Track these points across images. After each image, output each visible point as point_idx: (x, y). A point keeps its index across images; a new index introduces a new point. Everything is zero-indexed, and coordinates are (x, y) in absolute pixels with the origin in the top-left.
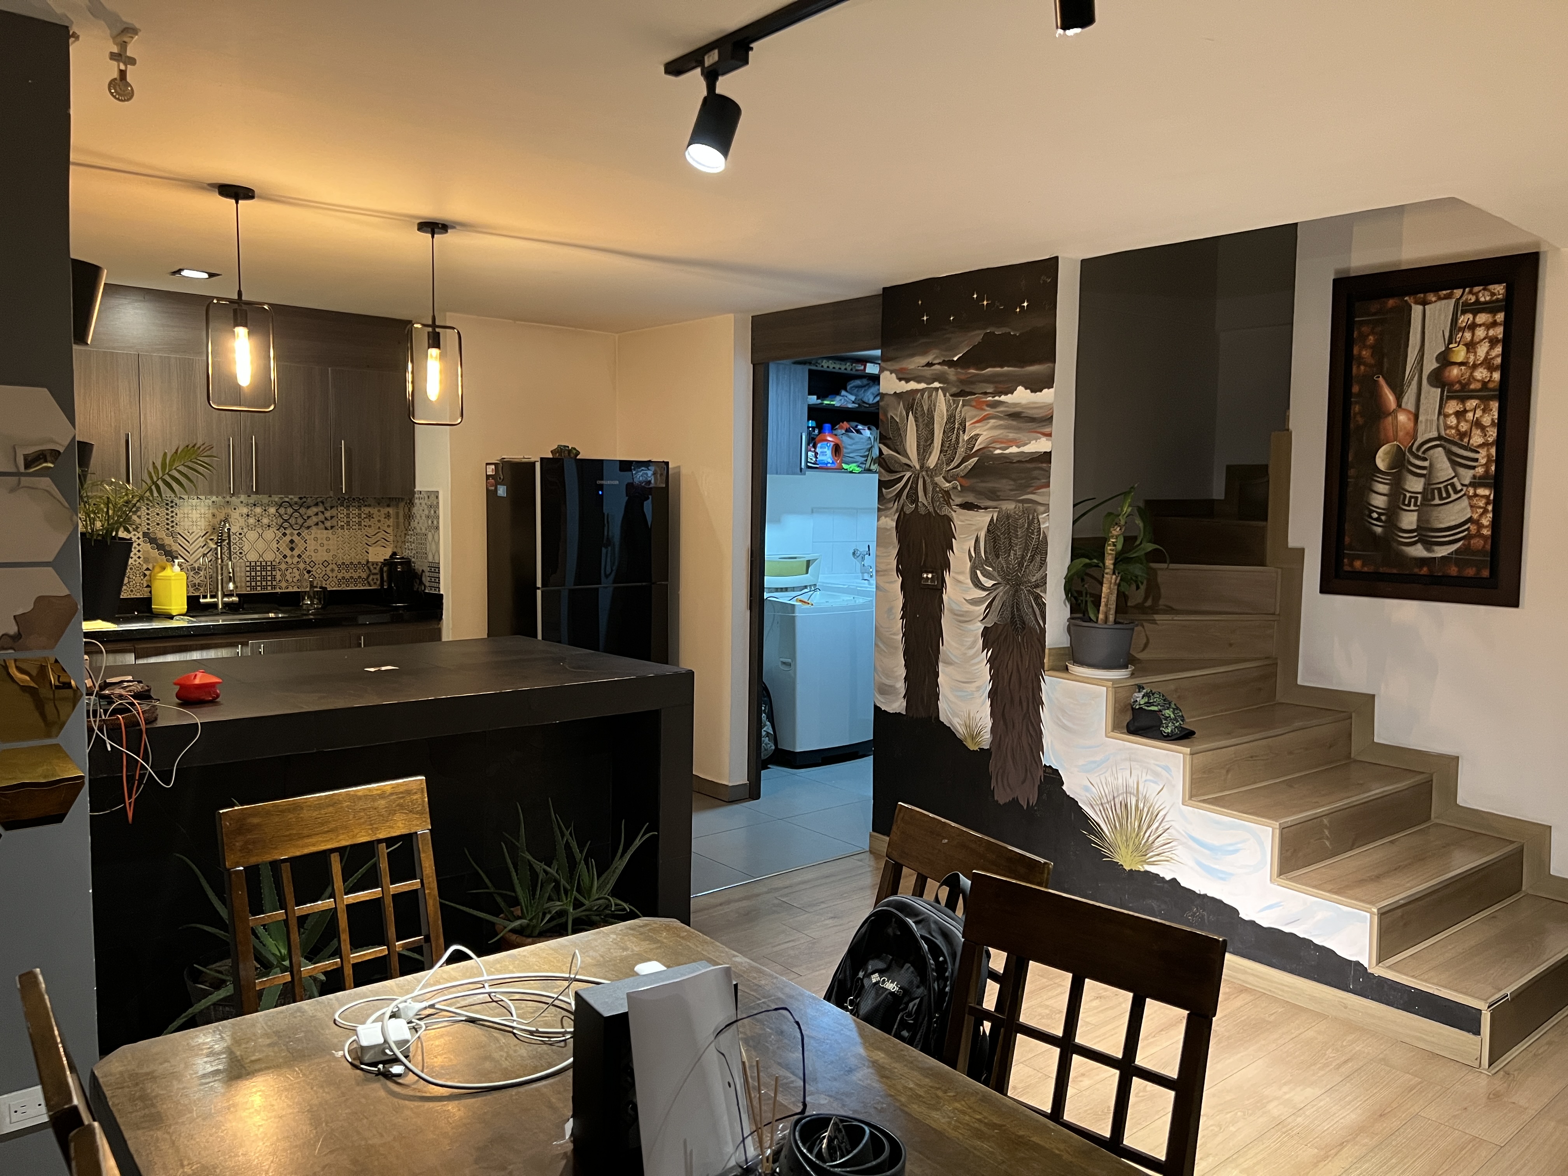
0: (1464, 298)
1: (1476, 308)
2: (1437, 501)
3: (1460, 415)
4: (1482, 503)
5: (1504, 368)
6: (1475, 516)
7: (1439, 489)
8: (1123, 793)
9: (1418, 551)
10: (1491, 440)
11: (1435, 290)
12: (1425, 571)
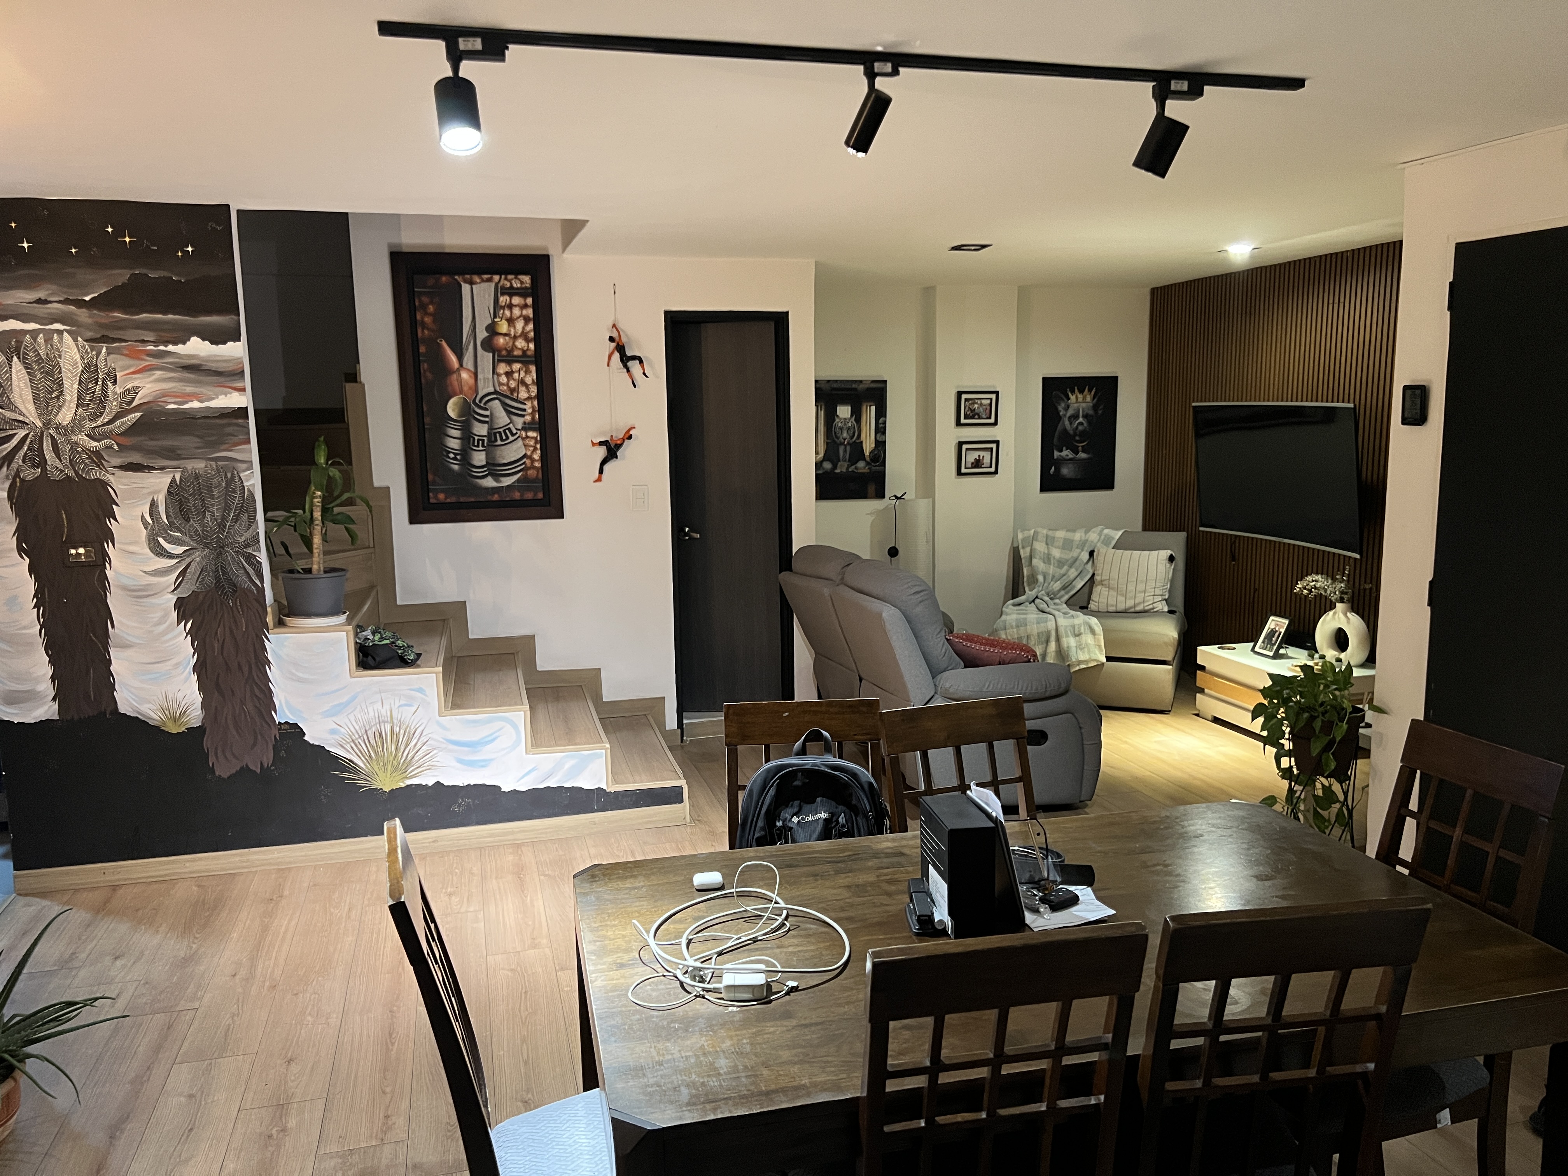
0: (501, 283)
1: (511, 292)
2: (499, 442)
3: (509, 374)
4: (532, 443)
5: (536, 340)
6: (529, 453)
7: (500, 433)
8: (376, 724)
9: (489, 482)
10: (533, 394)
11: (480, 273)
12: (496, 497)
